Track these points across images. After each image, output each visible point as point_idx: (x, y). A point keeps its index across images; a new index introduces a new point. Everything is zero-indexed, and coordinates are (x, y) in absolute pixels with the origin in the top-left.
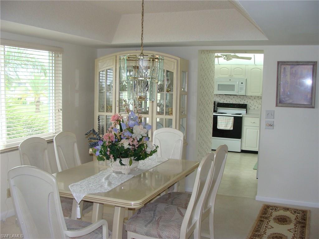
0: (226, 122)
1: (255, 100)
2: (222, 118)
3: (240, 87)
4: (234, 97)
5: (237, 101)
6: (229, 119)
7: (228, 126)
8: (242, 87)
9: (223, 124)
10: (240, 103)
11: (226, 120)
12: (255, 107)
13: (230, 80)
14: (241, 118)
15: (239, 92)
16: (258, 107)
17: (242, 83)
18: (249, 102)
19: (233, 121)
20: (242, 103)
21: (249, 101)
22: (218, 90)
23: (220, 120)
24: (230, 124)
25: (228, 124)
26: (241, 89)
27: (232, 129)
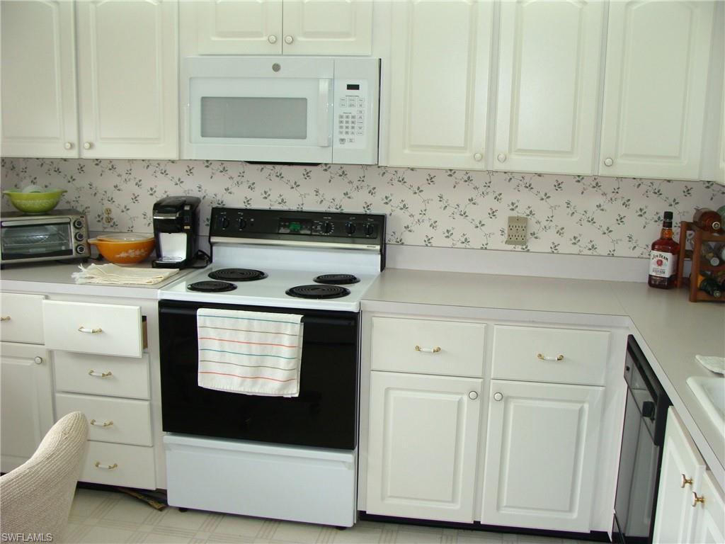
0: (255, 349)
1: (430, 192)
2: (228, 323)
3: (339, 111)
4: (307, 175)
5: (328, 197)
6: (272, 327)
7: (267, 373)
8: (354, 111)
9: (233, 358)
10: (347, 210)
11: (255, 337)
12: (431, 232)
13: (276, 68)
14: (351, 321)
15: (337, 145)
16: (449, 234)
17: (356, 87)
18: (396, 201)
19: (298, 341)
20: (354, 206)
21: (400, 194)
22: (204, 134)
23: (212, 333)
24: (283, 363)
25: (269, 361)
26: (349, 124)
27: (293, 391)
